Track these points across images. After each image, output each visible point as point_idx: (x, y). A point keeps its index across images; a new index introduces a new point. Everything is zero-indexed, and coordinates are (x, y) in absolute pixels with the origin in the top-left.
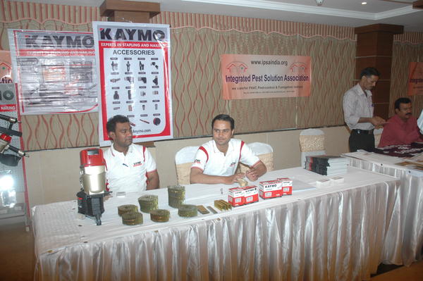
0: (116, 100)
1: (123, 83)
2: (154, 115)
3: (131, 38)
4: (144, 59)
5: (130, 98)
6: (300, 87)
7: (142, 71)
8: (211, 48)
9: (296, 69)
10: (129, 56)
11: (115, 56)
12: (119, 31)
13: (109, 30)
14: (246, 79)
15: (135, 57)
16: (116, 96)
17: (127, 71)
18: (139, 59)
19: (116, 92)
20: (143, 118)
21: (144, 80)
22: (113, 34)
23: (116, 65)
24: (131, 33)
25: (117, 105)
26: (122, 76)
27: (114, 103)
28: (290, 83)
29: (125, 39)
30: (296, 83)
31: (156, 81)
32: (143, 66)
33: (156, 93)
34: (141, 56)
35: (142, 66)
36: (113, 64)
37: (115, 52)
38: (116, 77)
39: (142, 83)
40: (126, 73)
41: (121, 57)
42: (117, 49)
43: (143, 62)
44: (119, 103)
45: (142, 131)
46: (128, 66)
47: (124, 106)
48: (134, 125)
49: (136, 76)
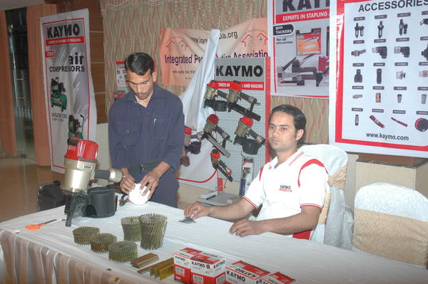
0: (358, 84)
1: (371, 57)
2: (418, 113)
4: (409, 14)
5: (379, 81)
7: (404, 36)
11: (362, 14)
15: (393, 13)
16: (358, 78)
17: (377, 38)
18: (399, 15)
19: (358, 72)
20: (397, 117)
21: (406, 51)
23: (362, 28)
25: (358, 92)
26: (370, 45)
27: (353, 87)
32: (406, 27)
34: (404, 10)
35: (403, 28)
36: (357, 28)
37: (361, 7)
38: (359, 47)
39: (400, 57)
40: (376, 41)
41: (370, 15)
42: (365, 3)
43: (406, 20)
44: (362, 88)
45: (393, 137)
46: (381, 28)
47: (368, 93)
48: (382, 126)
49: (391, 45)
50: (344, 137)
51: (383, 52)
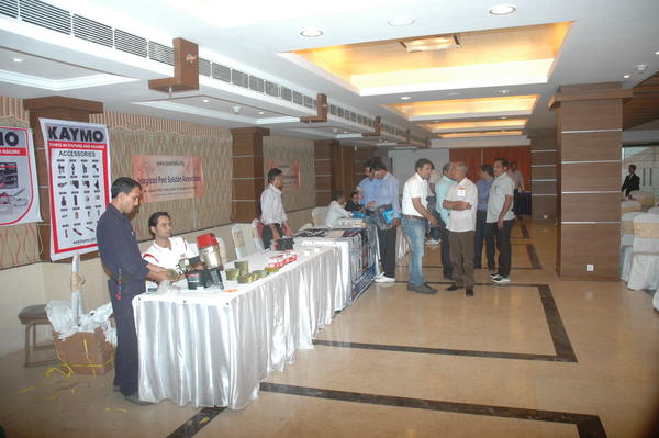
0: (64, 207)
1: (69, 188)
3: (75, 138)
4: (86, 161)
5: (76, 204)
6: (195, 188)
7: (86, 174)
8: (124, 149)
9: (191, 169)
10: (74, 158)
11: (61, 157)
12: (64, 130)
13: (55, 128)
14: (154, 181)
15: (78, 159)
16: (64, 203)
17: (72, 175)
18: (82, 161)
19: (63, 198)
20: (89, 226)
21: (87, 183)
22: (58, 133)
23: (63, 167)
24: (75, 132)
25: (65, 213)
26: (68, 180)
27: (62, 210)
28: (187, 184)
29: (69, 138)
30: (192, 184)
31: (97, 185)
33: (98, 198)
34: (84, 158)
35: (85, 169)
36: (60, 167)
37: (61, 153)
38: (63, 181)
39: (85, 188)
40: (71, 177)
41: (67, 159)
42: (63, 150)
43: (86, 164)
44: (67, 210)
46: (73, 168)
47: (71, 213)
48: (80, 234)
49: (81, 180)
50: (60, 248)
51: (76, 184)
